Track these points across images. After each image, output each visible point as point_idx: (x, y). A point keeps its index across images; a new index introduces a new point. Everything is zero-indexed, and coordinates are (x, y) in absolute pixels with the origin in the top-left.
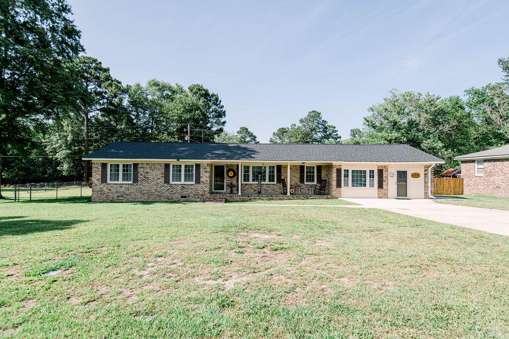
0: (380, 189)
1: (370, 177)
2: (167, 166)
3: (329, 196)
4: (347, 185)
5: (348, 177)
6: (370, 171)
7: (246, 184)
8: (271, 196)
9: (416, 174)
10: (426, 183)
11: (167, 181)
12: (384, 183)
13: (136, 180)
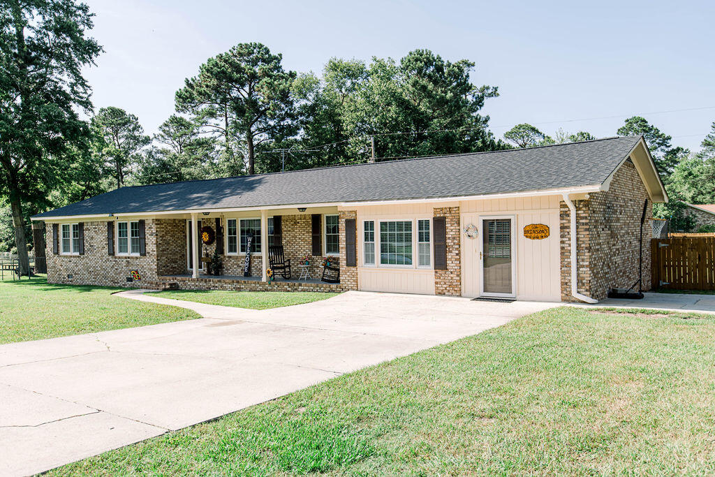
0: (440, 272)
1: (421, 240)
2: (111, 225)
3: (334, 286)
4: (369, 259)
5: (372, 239)
6: (420, 222)
7: (230, 257)
8: (238, 282)
9: (535, 226)
10: (564, 253)
11: (112, 253)
12: (449, 256)
13: (82, 252)
